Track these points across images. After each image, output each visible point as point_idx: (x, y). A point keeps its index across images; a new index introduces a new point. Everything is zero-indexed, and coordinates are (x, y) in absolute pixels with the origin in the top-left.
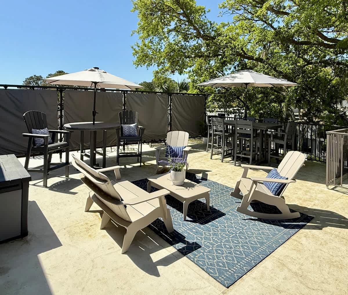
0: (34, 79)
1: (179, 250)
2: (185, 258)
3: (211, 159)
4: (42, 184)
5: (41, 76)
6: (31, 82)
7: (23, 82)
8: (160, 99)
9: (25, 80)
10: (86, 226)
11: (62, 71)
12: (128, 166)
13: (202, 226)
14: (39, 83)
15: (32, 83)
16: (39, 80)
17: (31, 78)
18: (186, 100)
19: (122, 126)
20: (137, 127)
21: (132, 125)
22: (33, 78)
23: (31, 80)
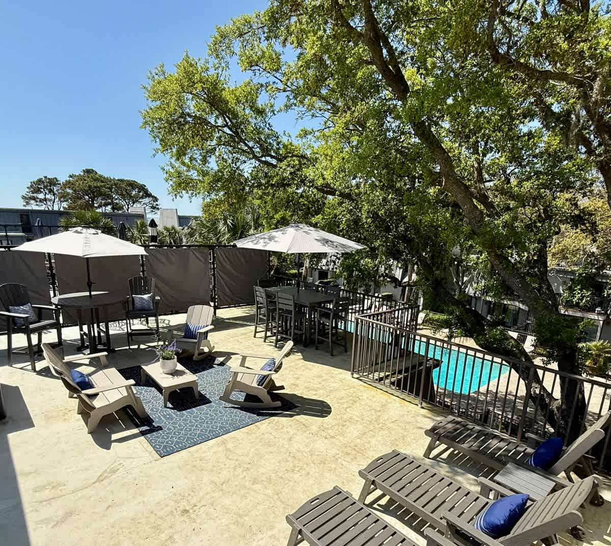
0: (45, 184)
1: (141, 432)
2: (142, 438)
3: (255, 337)
4: (30, 367)
5: (56, 178)
6: (41, 188)
7: (28, 188)
8: (197, 254)
9: (30, 184)
10: (65, 411)
11: (92, 170)
12: (142, 347)
13: (178, 413)
14: (55, 190)
15: (42, 190)
16: (55, 185)
17: (40, 181)
18: (238, 254)
19: (133, 297)
20: (153, 298)
21: (146, 297)
22: (43, 182)
23: (39, 185)
